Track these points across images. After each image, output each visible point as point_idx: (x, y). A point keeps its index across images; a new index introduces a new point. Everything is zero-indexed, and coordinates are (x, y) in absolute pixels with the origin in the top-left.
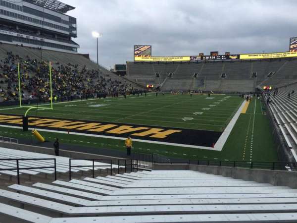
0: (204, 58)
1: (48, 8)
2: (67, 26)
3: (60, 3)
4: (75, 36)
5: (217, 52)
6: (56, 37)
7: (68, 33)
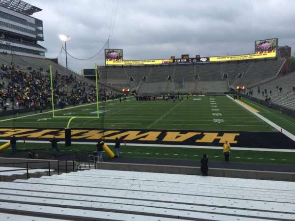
0: (176, 61)
1: (12, 9)
2: (34, 29)
3: (26, 4)
4: (42, 39)
5: (188, 55)
6: (21, 41)
7: (34, 36)
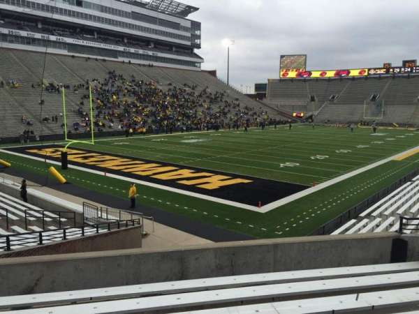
0: (391, 70)
1: (163, 12)
2: (188, 34)
3: (179, 4)
4: (199, 47)
5: (414, 61)
6: (174, 49)
7: (189, 43)
